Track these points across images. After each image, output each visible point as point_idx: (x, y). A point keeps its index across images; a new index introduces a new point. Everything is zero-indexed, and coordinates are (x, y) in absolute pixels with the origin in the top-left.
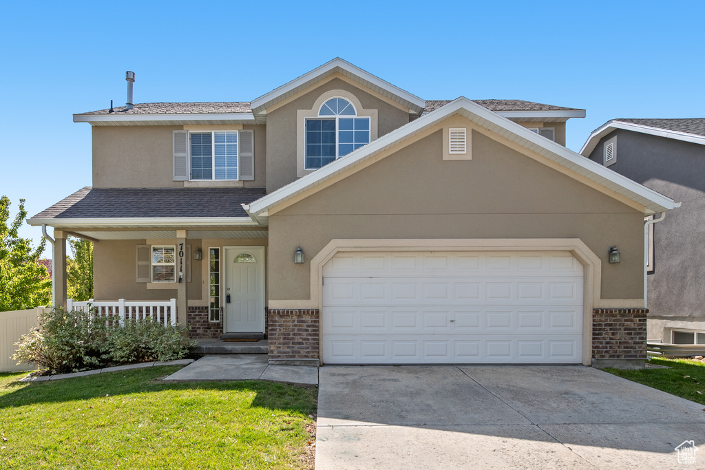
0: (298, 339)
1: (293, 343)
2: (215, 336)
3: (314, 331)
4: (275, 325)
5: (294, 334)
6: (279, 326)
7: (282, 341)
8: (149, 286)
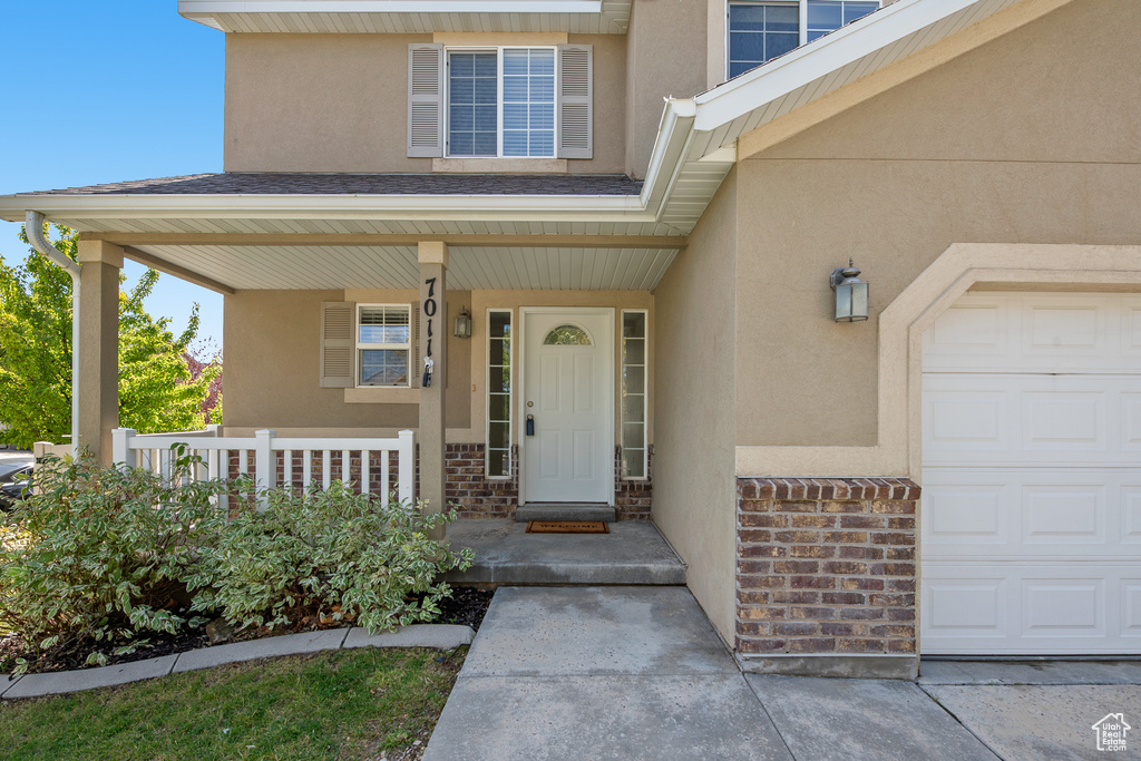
0: (844, 584)
1: (828, 599)
2: (499, 513)
3: (899, 555)
4: (767, 536)
5: (832, 568)
6: (780, 537)
7: (788, 589)
8: (351, 396)
